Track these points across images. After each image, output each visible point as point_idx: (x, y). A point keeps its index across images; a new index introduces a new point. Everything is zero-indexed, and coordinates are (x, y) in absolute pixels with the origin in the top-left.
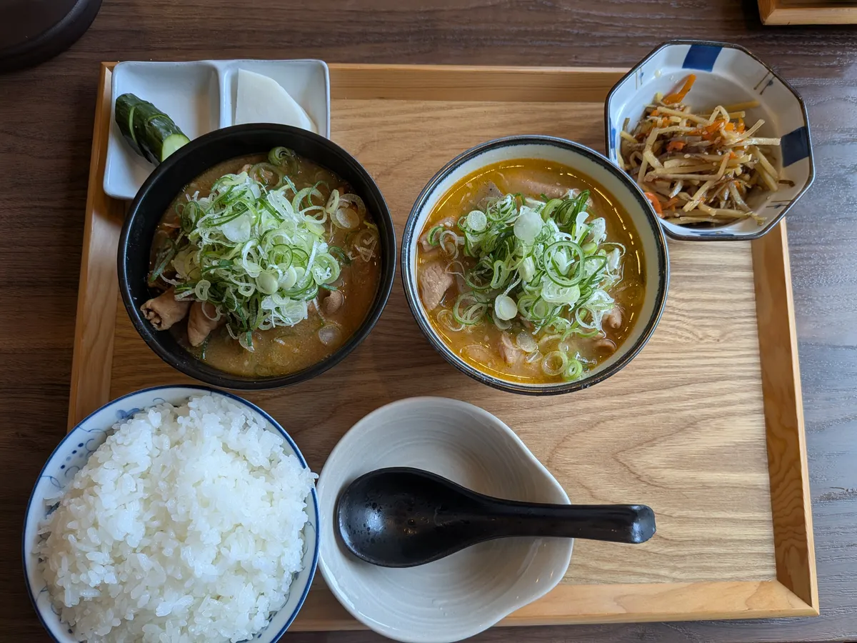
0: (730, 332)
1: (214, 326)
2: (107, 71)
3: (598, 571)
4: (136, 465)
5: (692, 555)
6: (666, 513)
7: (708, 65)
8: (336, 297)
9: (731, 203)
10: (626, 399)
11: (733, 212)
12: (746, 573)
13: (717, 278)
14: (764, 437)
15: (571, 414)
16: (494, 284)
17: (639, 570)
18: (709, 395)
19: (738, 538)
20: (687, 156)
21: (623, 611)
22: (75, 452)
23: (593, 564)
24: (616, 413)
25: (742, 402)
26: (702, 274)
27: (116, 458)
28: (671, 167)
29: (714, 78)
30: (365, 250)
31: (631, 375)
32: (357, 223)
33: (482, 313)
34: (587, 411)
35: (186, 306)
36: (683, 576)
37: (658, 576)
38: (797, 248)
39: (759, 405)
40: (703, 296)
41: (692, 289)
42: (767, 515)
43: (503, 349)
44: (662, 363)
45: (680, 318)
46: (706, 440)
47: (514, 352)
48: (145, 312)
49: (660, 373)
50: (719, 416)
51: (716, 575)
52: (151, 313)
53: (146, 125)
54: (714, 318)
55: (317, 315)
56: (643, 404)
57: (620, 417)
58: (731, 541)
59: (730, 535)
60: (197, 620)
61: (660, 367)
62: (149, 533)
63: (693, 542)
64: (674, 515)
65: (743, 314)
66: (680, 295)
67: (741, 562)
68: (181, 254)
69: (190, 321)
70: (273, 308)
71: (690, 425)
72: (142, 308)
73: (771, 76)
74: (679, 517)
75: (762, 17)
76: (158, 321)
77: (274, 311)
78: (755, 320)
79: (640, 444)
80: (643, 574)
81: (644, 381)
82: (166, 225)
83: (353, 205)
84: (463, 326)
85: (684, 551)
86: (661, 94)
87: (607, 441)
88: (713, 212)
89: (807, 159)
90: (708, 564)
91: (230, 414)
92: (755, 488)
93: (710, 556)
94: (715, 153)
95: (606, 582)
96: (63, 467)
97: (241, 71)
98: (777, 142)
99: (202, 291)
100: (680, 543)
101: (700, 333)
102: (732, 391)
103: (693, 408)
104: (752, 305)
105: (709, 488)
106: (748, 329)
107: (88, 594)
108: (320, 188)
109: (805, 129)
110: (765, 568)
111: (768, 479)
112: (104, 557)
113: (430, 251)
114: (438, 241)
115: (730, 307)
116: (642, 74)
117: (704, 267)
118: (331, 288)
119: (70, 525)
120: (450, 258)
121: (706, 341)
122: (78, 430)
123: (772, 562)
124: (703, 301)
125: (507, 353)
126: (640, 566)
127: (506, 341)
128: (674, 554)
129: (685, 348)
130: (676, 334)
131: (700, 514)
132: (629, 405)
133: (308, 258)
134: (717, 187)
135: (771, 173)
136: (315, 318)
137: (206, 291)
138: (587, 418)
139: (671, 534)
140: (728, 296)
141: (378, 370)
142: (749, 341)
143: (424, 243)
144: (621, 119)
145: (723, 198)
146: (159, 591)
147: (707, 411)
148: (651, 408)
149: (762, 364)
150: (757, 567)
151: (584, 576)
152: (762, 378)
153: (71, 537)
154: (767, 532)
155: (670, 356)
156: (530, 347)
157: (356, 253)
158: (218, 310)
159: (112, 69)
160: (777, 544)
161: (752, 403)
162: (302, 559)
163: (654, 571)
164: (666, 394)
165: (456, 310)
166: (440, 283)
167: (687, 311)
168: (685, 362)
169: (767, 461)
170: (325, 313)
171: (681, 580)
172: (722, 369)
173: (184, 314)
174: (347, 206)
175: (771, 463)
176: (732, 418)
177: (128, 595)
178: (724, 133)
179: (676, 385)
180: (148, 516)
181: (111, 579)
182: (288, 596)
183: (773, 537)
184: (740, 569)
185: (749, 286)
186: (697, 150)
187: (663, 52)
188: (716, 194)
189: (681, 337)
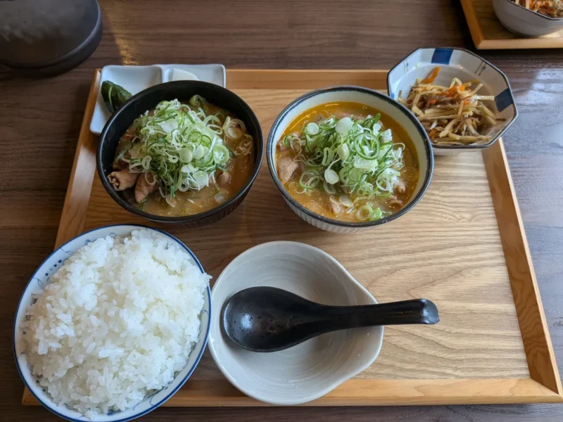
0: (478, 215)
1: (151, 188)
2: (98, 73)
3: (401, 369)
4: (95, 262)
5: (468, 359)
6: (447, 330)
7: (447, 60)
8: (226, 175)
9: (468, 132)
10: (412, 256)
11: (470, 138)
12: (507, 373)
13: (465, 183)
14: (508, 281)
15: (377, 265)
16: (323, 163)
17: (431, 369)
18: (468, 254)
19: (499, 348)
20: (438, 106)
21: (423, 395)
22: (55, 266)
23: (398, 364)
24: (407, 264)
25: (491, 258)
26: (455, 181)
27: (84, 257)
28: (429, 113)
29: (451, 69)
30: (245, 149)
31: (415, 241)
32: (240, 135)
33: (317, 183)
34: (388, 263)
35: (135, 178)
36: (462, 374)
37: (445, 374)
38: (515, 169)
39: (502, 260)
40: (457, 194)
41: (450, 190)
42: (517, 333)
43: (331, 205)
44: (435, 234)
45: (444, 207)
46: (468, 283)
47: (338, 206)
48: (110, 179)
49: (434, 240)
50: (476, 267)
51: (486, 374)
52: (114, 180)
53: (119, 94)
54: (466, 207)
55: (214, 186)
56: (424, 259)
57: (410, 267)
58: (494, 350)
59: (493, 346)
60: (125, 366)
61: (434, 236)
62: (99, 304)
63: (468, 350)
64: (452, 332)
65: (484, 205)
66: (443, 194)
67: (503, 365)
68: (134, 147)
69: (137, 187)
70: (188, 172)
71: (458, 272)
72: (109, 176)
73: (484, 63)
74: (456, 333)
75: (476, 46)
76: (117, 184)
77: (189, 175)
78: (493, 208)
79: (425, 285)
80: (435, 373)
81: (423, 245)
82: (127, 135)
83: (239, 126)
84: (305, 189)
85: (462, 356)
86: (420, 79)
87: (403, 282)
88: (458, 137)
89: (511, 105)
90: (480, 366)
91: (157, 240)
92: (506, 314)
93: (480, 360)
94: (455, 103)
95: (408, 378)
96: (47, 274)
97: (175, 69)
98: (492, 98)
99: (146, 163)
100: (459, 351)
101: (458, 216)
102: (483, 251)
103: (458, 261)
104: (490, 200)
105: (476, 314)
106: (489, 214)
107: (55, 345)
108: (218, 116)
109: (508, 90)
110: (521, 369)
111: (514, 308)
112: (67, 318)
113: (284, 151)
114: (289, 144)
115: (477, 200)
116: (408, 64)
117: (456, 178)
118: (223, 169)
119: (49, 298)
120: (297, 153)
121: (463, 220)
122: (60, 250)
123: (525, 365)
124: (458, 197)
125: (333, 206)
126: (432, 367)
127: (332, 200)
128: (454, 358)
129: (450, 225)
130: (442, 217)
131: (471, 331)
132: (416, 260)
133: (211, 142)
134: (459, 123)
135: (491, 116)
136: (213, 188)
137: (148, 164)
138: (388, 267)
139: (451, 344)
140: (474, 194)
141: (251, 236)
142: (490, 221)
143: (281, 145)
144: (397, 89)
145: (463, 130)
146: (101, 342)
147: (467, 263)
148: (430, 261)
149: (501, 235)
150: (515, 369)
151: (393, 373)
152: (502, 243)
153: (48, 305)
154: (519, 344)
155: (439, 229)
156: (348, 204)
157: (239, 151)
158: (155, 177)
159: (101, 72)
160: (527, 352)
161: (498, 259)
162: (199, 335)
163: (443, 371)
164: (439, 253)
165: (301, 182)
166: (290, 167)
167: (448, 203)
168: (451, 233)
169: (512, 296)
170: (220, 186)
171: (462, 377)
172: (475, 238)
173: (133, 183)
174: (234, 126)
175: (515, 299)
176: (485, 268)
177: (80, 345)
178: (459, 92)
179: (445, 247)
180: (100, 293)
181: (71, 332)
182: (188, 361)
183: (523, 348)
184: (503, 370)
185: (487, 188)
186: (444, 103)
187: (419, 53)
188: (458, 127)
189: (446, 218)
